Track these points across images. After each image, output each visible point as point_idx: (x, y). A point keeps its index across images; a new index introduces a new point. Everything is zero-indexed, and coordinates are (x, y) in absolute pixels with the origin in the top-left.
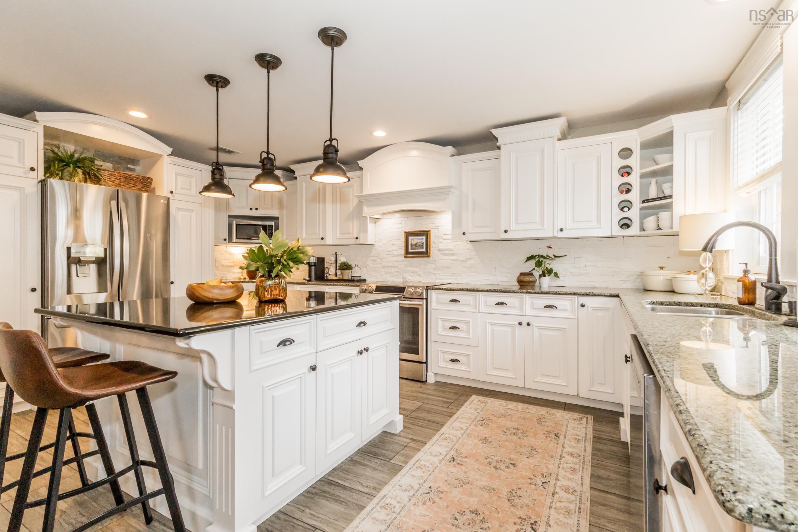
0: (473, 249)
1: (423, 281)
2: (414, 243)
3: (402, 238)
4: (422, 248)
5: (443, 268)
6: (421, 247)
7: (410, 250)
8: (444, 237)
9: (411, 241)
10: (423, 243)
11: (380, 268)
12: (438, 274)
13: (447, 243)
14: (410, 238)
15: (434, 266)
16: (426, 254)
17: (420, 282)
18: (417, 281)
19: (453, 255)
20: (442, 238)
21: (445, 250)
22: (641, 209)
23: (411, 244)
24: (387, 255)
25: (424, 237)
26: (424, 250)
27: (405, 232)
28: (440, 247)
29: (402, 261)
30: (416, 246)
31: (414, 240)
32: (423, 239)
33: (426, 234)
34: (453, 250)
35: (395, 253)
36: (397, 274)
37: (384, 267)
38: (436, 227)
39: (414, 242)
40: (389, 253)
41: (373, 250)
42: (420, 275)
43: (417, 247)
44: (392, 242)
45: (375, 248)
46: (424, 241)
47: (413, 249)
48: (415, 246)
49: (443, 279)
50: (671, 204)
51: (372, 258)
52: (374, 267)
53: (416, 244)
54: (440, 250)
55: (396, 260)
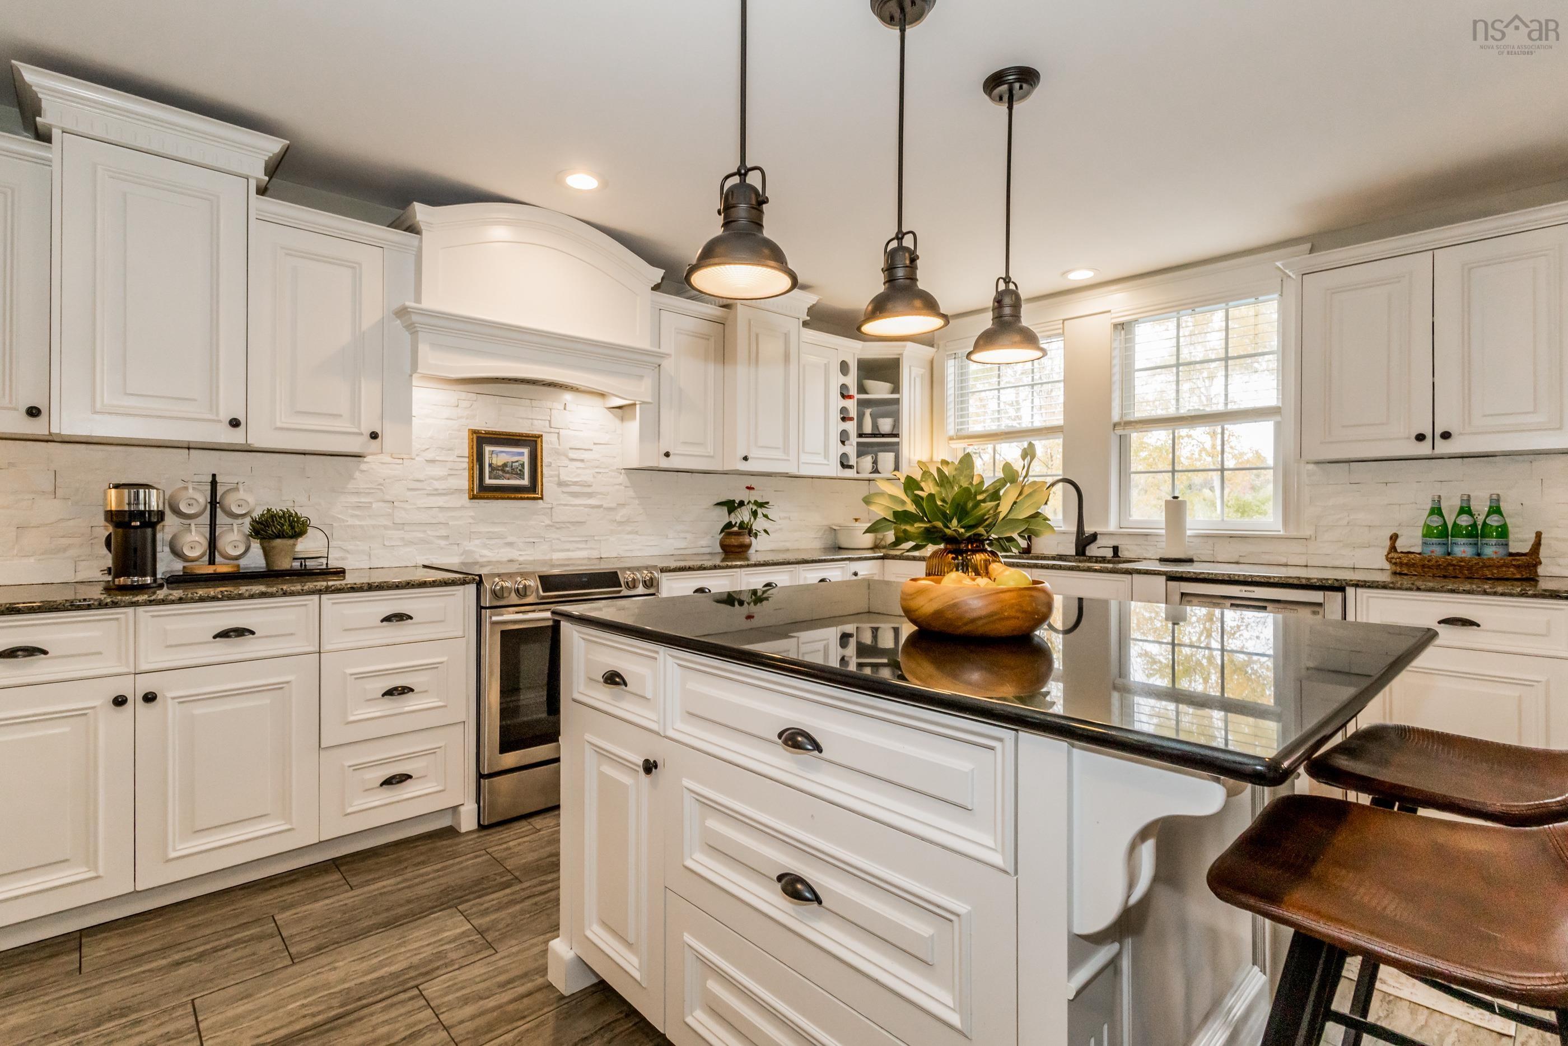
0: (628, 484)
1: (521, 559)
2: (500, 463)
3: (463, 447)
4: (521, 476)
5: (568, 525)
6: (517, 474)
7: (488, 481)
8: (572, 454)
9: (491, 458)
10: (523, 465)
11: (386, 527)
12: (559, 539)
13: (577, 468)
14: (488, 449)
15: (548, 522)
16: (532, 490)
17: (511, 561)
18: (505, 559)
19: (590, 495)
20: (567, 457)
21: (575, 483)
22: (858, 444)
23: (490, 465)
24: (409, 489)
25: (526, 451)
26: (525, 482)
27: (474, 432)
28: (564, 477)
29: (463, 507)
30: (503, 471)
31: (497, 455)
32: (522, 454)
33: (531, 442)
34: (589, 486)
35: (437, 485)
36: (443, 543)
37: (401, 526)
38: (552, 430)
39: (499, 460)
40: (418, 485)
41: (357, 474)
42: (510, 544)
43: (508, 472)
44: (430, 455)
45: (363, 467)
46: (526, 459)
47: (495, 478)
48: (499, 471)
49: (568, 550)
50: (898, 444)
51: (354, 499)
52: (362, 527)
53: (505, 465)
54: (561, 484)
55: (441, 504)
